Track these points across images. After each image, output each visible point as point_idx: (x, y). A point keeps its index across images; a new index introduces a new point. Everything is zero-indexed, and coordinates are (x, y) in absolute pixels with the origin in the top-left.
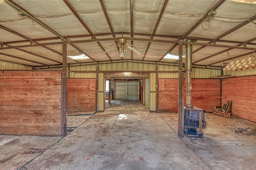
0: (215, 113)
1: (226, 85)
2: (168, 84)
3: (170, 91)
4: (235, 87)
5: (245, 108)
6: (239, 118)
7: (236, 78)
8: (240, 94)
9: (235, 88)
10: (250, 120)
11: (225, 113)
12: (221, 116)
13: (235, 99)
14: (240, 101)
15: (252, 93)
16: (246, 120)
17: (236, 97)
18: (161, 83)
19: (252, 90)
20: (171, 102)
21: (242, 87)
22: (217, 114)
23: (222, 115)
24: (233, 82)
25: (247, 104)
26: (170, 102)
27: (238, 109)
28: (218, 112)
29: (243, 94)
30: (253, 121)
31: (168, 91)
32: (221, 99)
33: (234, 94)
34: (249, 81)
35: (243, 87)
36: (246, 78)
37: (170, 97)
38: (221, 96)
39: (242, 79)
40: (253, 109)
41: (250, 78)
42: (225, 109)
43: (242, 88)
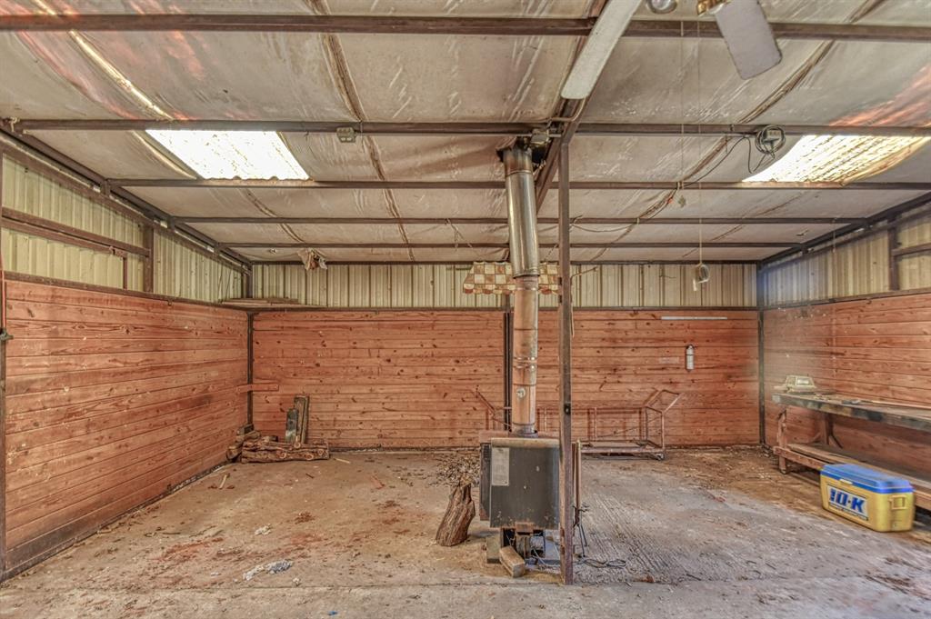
0: (259, 456)
1: (277, 337)
2: (69, 327)
3: (82, 375)
4: (325, 346)
5: (364, 412)
6: (343, 451)
7: (326, 314)
8: (344, 368)
9: (320, 347)
10: (385, 445)
11: (304, 446)
12: (291, 460)
13: (322, 388)
14: (345, 390)
15: (389, 361)
16: (372, 448)
17: (328, 380)
18: (24, 314)
19: (390, 353)
20: (90, 458)
21: (355, 343)
22: (271, 456)
23: (298, 457)
24: (311, 325)
25: (373, 396)
26: (80, 460)
27: (338, 418)
28: (272, 448)
29: (357, 368)
30: (395, 444)
31: (68, 378)
32: (250, 393)
33: (317, 369)
34: (379, 327)
35: (358, 346)
36: (367, 316)
37: (83, 422)
38: (250, 382)
39: (352, 318)
40: (394, 411)
41: (382, 315)
42: (297, 430)
43: (355, 348)
